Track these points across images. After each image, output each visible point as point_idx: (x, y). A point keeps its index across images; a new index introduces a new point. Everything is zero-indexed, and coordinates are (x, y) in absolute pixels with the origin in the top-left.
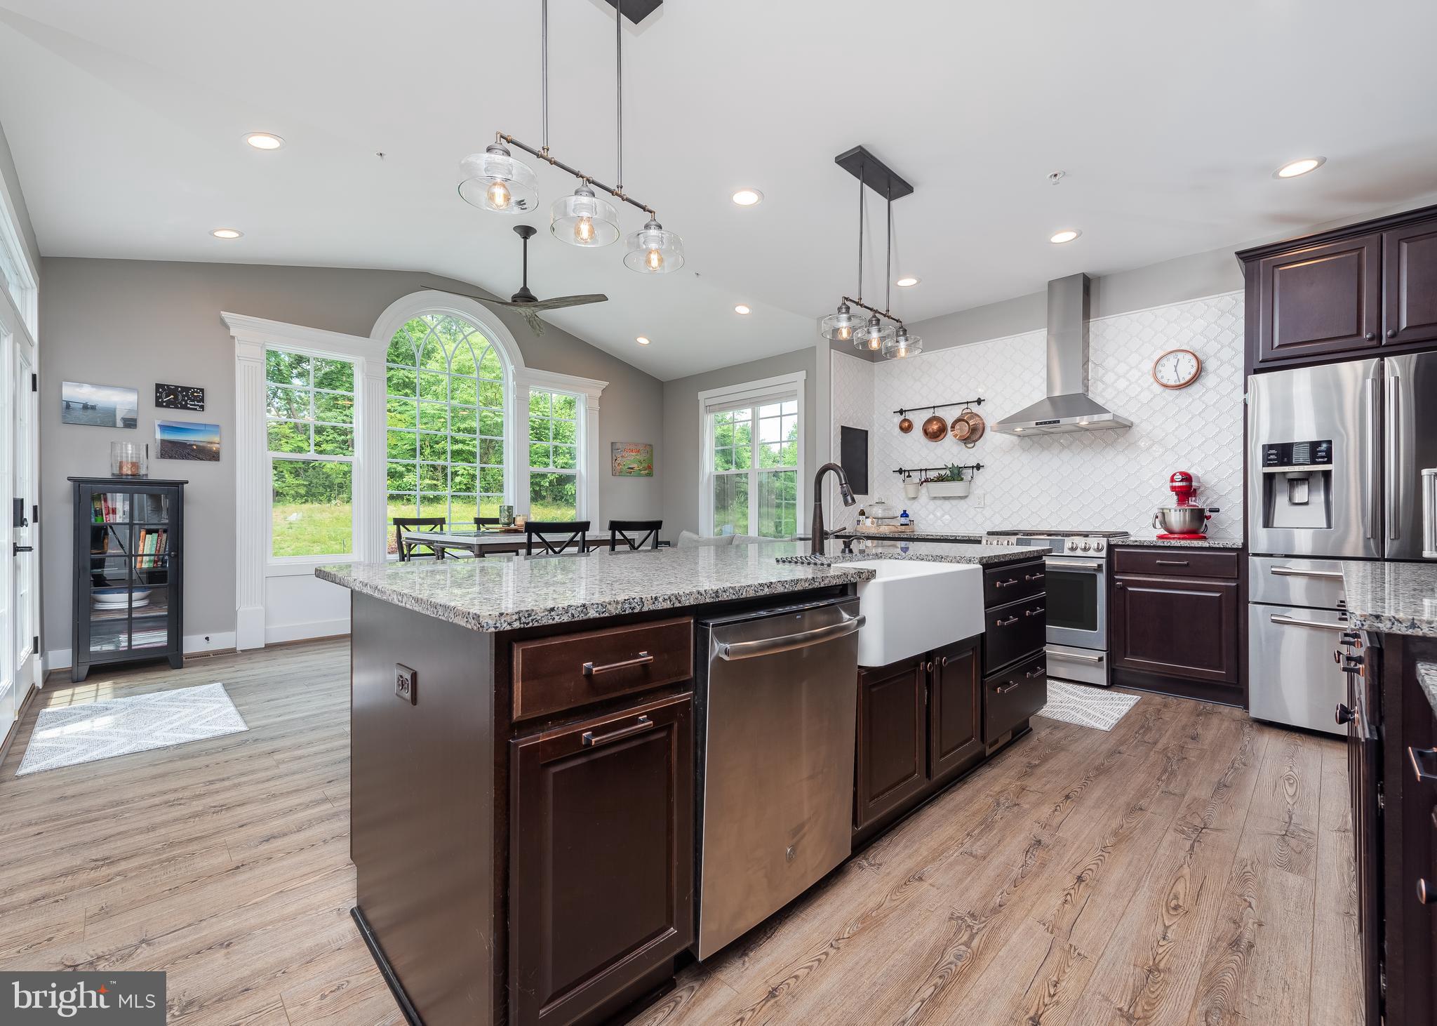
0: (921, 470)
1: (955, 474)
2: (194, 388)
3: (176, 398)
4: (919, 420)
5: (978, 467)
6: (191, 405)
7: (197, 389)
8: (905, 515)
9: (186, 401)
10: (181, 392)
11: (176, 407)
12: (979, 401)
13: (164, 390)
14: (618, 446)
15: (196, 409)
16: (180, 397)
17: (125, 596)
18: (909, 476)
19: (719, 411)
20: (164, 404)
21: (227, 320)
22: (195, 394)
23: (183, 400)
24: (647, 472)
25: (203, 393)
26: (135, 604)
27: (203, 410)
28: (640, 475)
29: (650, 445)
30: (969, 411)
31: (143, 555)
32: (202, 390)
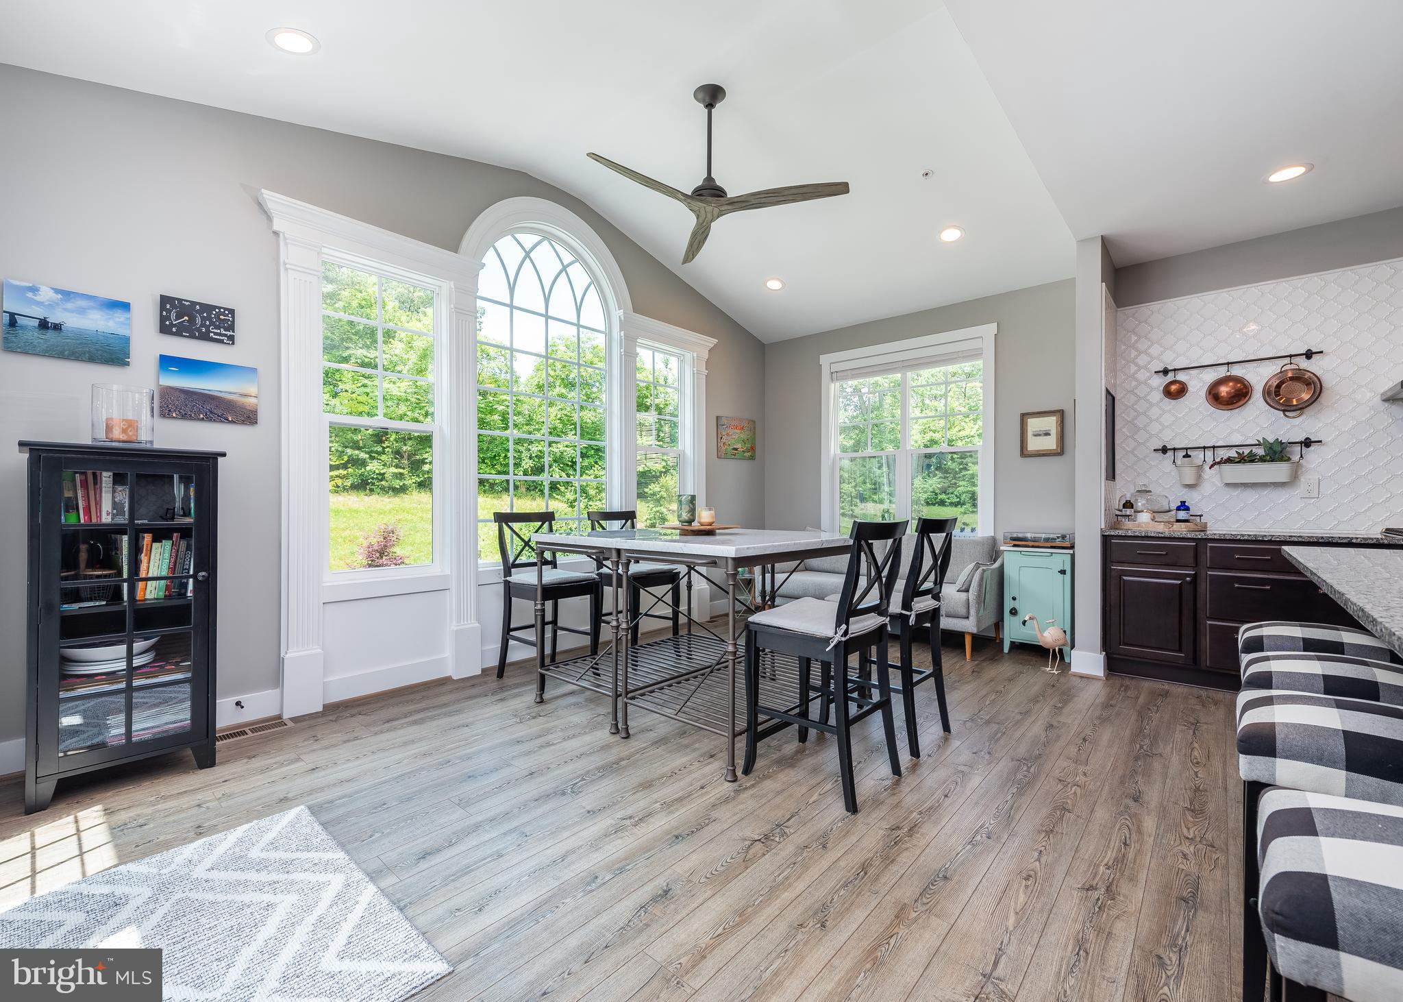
0: (1204, 448)
1: (1276, 452)
2: (220, 308)
3: (192, 320)
4: (1198, 384)
5: (1307, 443)
6: (216, 334)
7: (225, 309)
8: (1183, 506)
9: (207, 328)
10: (200, 312)
11: (192, 337)
12: (1309, 355)
13: (173, 306)
14: (724, 421)
15: (221, 342)
16: (198, 320)
17: (122, 649)
18: (1187, 456)
19: (852, 378)
20: (174, 329)
21: (270, 206)
22: (222, 317)
23: (203, 325)
24: (749, 454)
25: (233, 317)
26: (137, 662)
27: (233, 343)
28: (744, 458)
29: (754, 422)
30: (1293, 367)
31: (147, 579)
32: (232, 312)
